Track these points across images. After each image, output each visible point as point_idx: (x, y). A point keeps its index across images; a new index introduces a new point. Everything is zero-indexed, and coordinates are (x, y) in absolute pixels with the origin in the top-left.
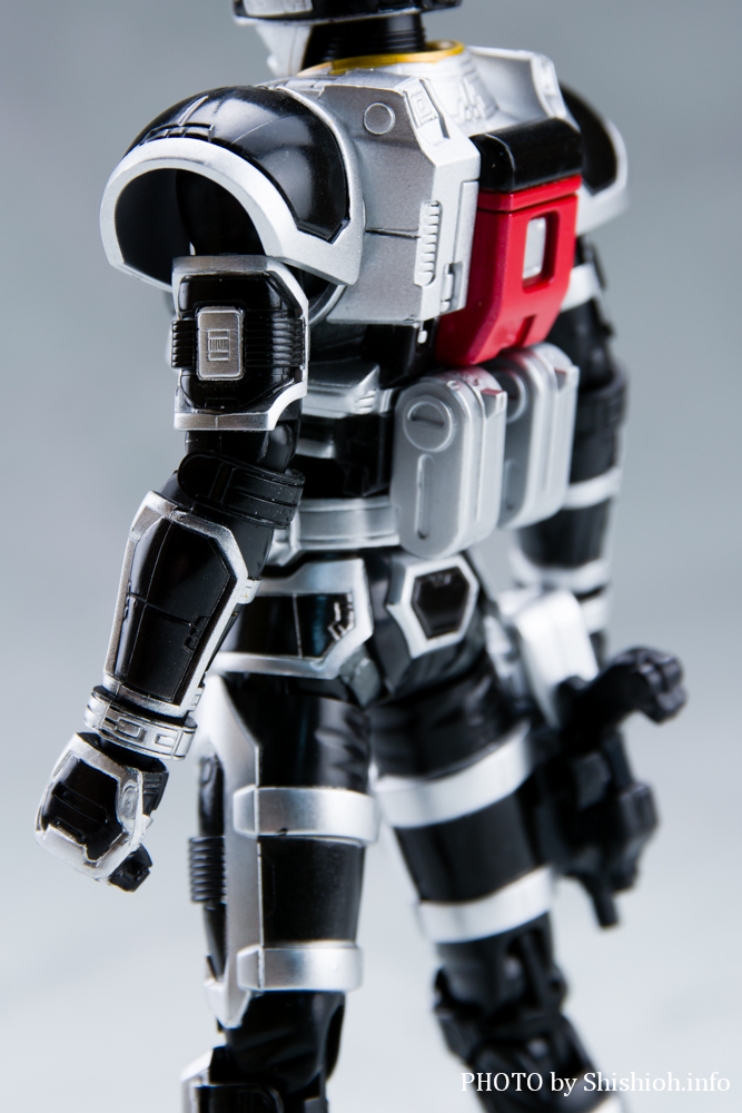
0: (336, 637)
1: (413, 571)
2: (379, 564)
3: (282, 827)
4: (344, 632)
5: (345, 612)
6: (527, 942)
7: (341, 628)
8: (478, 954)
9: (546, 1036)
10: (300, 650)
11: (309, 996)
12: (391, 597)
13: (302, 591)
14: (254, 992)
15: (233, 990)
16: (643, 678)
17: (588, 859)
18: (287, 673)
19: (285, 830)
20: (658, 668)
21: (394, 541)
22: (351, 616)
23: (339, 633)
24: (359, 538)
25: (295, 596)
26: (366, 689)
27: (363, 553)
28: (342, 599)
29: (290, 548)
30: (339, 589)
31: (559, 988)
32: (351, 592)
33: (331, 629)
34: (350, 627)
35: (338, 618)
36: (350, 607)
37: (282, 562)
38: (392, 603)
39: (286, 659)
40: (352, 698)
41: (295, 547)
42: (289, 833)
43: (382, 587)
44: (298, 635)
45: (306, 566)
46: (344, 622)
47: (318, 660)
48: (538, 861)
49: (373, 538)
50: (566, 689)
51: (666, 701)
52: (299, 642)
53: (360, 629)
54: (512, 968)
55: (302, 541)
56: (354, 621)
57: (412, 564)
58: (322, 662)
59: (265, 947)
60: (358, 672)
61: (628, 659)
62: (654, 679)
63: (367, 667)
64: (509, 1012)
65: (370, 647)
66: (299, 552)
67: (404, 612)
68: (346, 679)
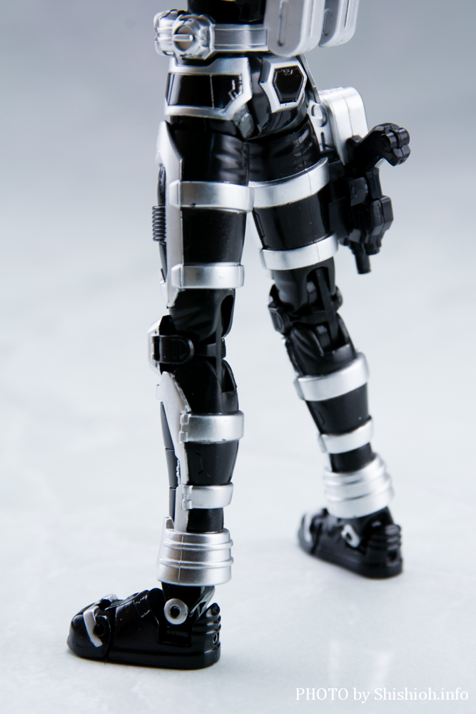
0: (233, 98)
1: (274, 66)
2: (257, 62)
3: (193, 202)
4: (237, 96)
5: (237, 86)
6: (319, 274)
7: (235, 93)
8: (293, 277)
9: (326, 325)
10: (213, 104)
11: (213, 292)
12: (262, 79)
13: (215, 73)
14: (180, 290)
15: (169, 287)
16: (387, 139)
17: (355, 236)
18: (206, 117)
19: (194, 204)
20: (396, 135)
21: (265, 49)
22: (241, 88)
23: (234, 96)
24: (246, 46)
25: (211, 75)
26: (246, 130)
27: (248, 54)
28: (236, 78)
29: (209, 50)
30: (235, 72)
31: (336, 300)
32: (241, 75)
33: (230, 93)
34: (240, 93)
35: (234, 88)
36: (240, 82)
37: (205, 58)
38: (263, 82)
39: (205, 109)
40: (238, 135)
41: (212, 50)
42: (197, 206)
43: (257, 75)
44: (212, 96)
45: (217, 60)
46: (237, 91)
47: (223, 110)
48: (328, 233)
49: (253, 47)
50: (350, 142)
51: (399, 153)
52: (213, 100)
53: (245, 95)
54: (310, 287)
55: (215, 47)
56: (242, 90)
57: (274, 62)
58: (225, 111)
59: (184, 265)
60: (243, 120)
61: (381, 129)
62: (393, 140)
63: (248, 117)
64: (307, 310)
65: (250, 105)
66: (214, 52)
67: (269, 87)
68: (237, 123)
